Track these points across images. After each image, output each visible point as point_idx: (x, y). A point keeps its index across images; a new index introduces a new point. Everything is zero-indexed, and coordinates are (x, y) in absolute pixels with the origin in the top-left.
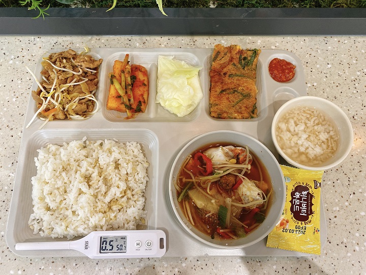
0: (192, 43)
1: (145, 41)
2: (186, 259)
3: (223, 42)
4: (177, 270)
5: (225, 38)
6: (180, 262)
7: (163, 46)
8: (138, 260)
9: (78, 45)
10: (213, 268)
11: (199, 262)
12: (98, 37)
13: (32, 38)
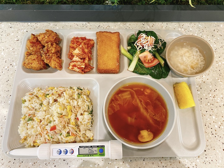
0: (182, 26)
1: (153, 25)
2: (199, 157)
3: (200, 25)
4: (194, 164)
5: (200, 23)
6: (195, 159)
7: (164, 28)
8: (169, 158)
9: (112, 28)
10: (217, 162)
11: (207, 159)
12: (124, 23)
13: (84, 23)
